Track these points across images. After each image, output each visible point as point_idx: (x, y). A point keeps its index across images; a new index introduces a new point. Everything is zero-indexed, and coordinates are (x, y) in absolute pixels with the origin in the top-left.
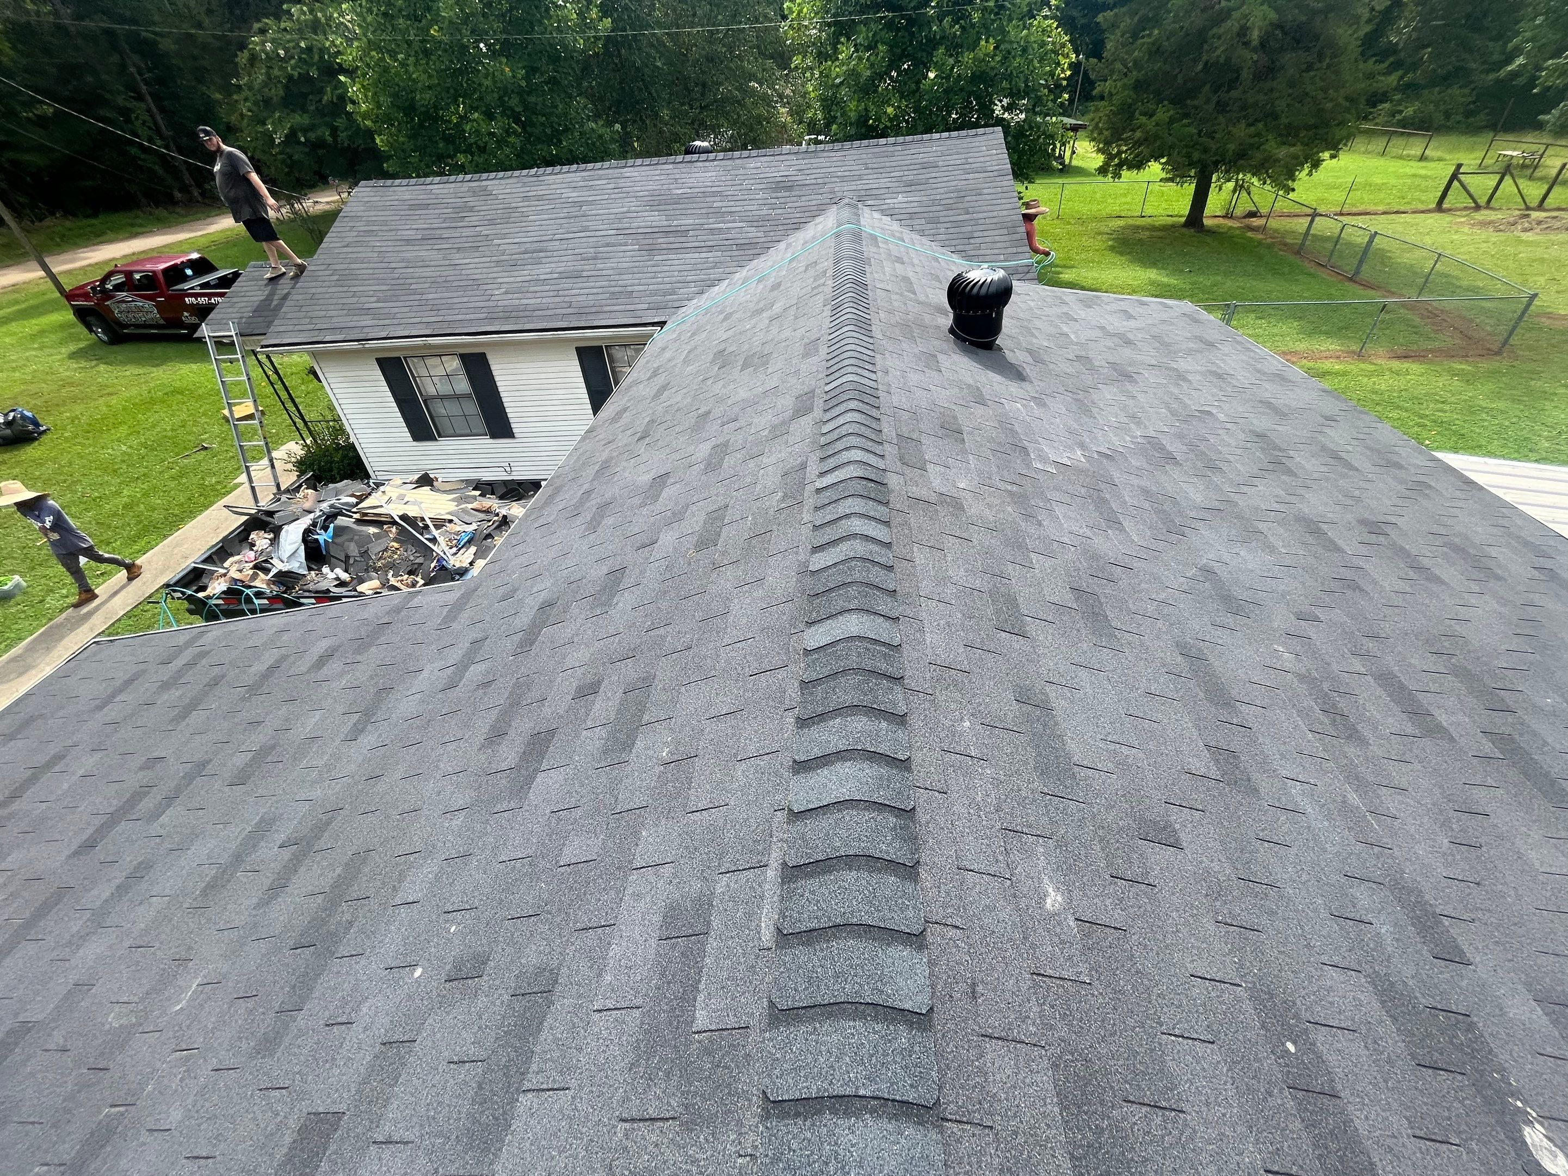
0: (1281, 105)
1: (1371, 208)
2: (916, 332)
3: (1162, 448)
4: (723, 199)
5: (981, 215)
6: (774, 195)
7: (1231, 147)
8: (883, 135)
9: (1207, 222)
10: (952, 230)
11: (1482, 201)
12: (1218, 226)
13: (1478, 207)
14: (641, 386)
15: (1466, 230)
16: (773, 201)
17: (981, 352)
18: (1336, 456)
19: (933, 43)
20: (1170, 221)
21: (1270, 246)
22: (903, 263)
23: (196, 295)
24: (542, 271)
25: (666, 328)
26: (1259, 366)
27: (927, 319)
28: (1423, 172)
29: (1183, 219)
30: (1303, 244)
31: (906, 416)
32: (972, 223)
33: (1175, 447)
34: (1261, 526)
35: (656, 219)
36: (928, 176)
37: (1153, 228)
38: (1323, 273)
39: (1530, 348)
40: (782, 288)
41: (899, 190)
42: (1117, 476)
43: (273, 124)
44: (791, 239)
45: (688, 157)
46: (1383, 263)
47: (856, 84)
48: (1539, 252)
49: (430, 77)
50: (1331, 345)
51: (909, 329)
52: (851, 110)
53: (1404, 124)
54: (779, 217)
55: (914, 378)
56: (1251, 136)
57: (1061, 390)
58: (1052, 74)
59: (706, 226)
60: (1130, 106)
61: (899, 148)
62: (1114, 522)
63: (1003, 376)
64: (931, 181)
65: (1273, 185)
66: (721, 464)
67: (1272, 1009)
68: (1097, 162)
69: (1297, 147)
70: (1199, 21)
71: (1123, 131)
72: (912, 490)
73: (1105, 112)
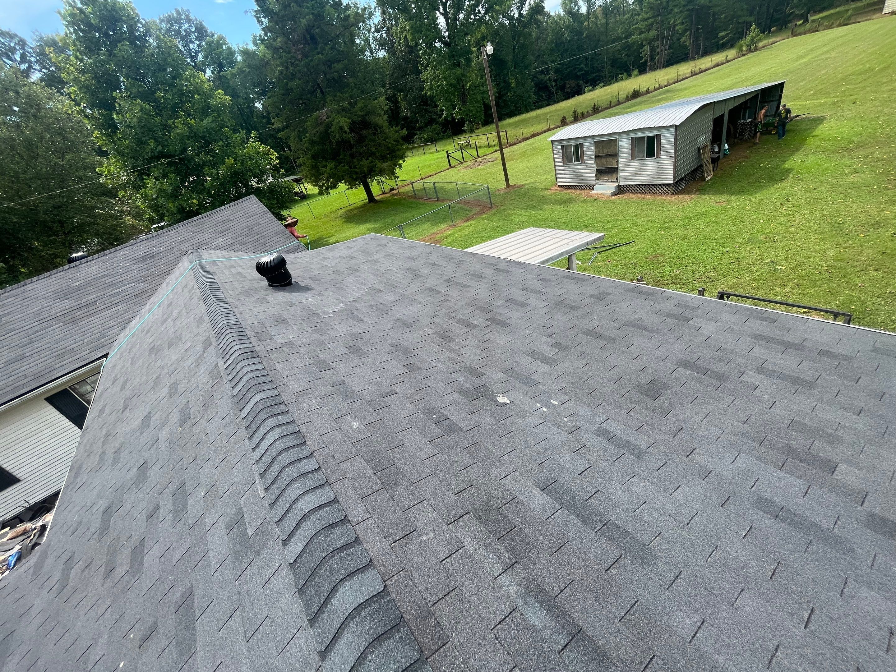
0: (373, 149)
1: (431, 174)
2: (252, 292)
3: (376, 289)
4: (110, 277)
5: (265, 233)
6: (144, 264)
7: (365, 169)
8: (197, 213)
9: (376, 198)
10: (255, 244)
11: (462, 160)
12: (382, 198)
13: (462, 163)
14: (110, 390)
15: (462, 171)
16: (145, 266)
17: (287, 287)
18: (434, 264)
19: (200, 166)
20: (362, 203)
21: (405, 199)
22: (235, 267)
25: (109, 357)
26: (403, 246)
27: (256, 285)
28: (440, 156)
29: (367, 200)
30: (415, 194)
31: (256, 325)
32: (263, 238)
33: (380, 287)
34: (415, 297)
35: (66, 304)
36: (229, 225)
37: (357, 208)
38: (428, 202)
39: (499, 202)
40: (173, 304)
41: (219, 235)
42: (358, 306)
44: (167, 280)
45: (72, 265)
46: (444, 191)
47: (166, 195)
48: (486, 171)
50: (443, 226)
51: (247, 293)
52: (171, 208)
53: (427, 141)
54: (153, 273)
55: (256, 310)
56: (370, 163)
57: (329, 286)
58: (270, 163)
59: (107, 295)
60: (315, 165)
61: (206, 218)
62: (361, 321)
63: (299, 292)
64: (232, 227)
65: (390, 177)
66: (177, 389)
67: (429, 412)
68: (316, 190)
69: (389, 162)
70: (322, 128)
71: (319, 176)
72: (268, 347)
73: (305, 170)
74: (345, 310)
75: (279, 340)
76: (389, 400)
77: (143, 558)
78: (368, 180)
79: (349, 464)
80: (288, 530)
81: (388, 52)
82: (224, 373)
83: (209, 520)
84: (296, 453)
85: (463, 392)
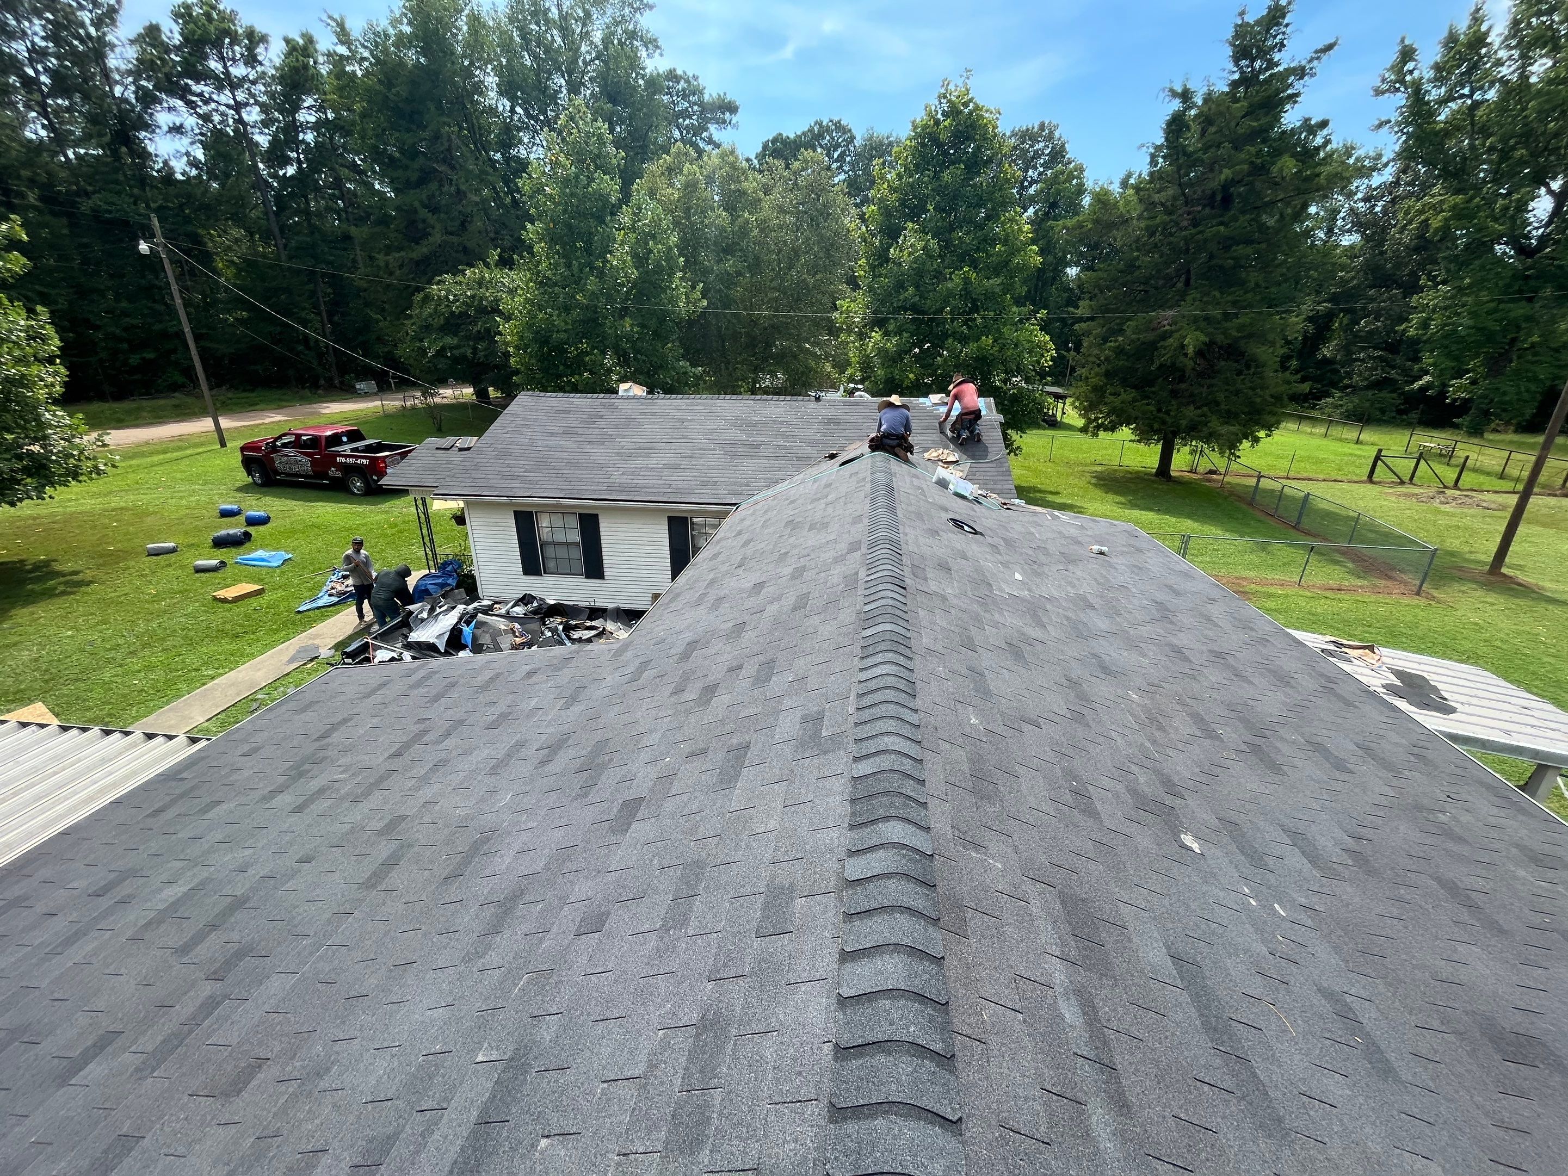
0: (1221, 396)
1: (1313, 475)
3: (1086, 600)
4: (788, 426)
6: (825, 428)
7: (1184, 423)
9: (1173, 474)
11: (1406, 478)
12: (1185, 478)
13: (1402, 483)
14: (729, 541)
15: (1392, 498)
16: (825, 432)
18: (1208, 619)
19: (946, 335)
20: (1143, 470)
21: (1226, 498)
23: (346, 456)
24: (653, 462)
25: (741, 508)
26: (1173, 567)
27: (934, 513)
28: (1359, 453)
29: (1155, 470)
30: (1253, 499)
31: (916, 556)
34: (1141, 644)
35: (738, 435)
37: (1130, 475)
38: (1272, 521)
43: (429, 342)
47: (886, 357)
48: (1455, 521)
49: (566, 323)
50: (1274, 576)
51: (920, 516)
53: (1347, 415)
56: (1200, 416)
58: (1038, 362)
59: (775, 443)
60: (1102, 387)
62: (1041, 625)
65: (1222, 453)
66: (802, 575)
67: (1070, 774)
68: (1080, 423)
69: (1237, 427)
70: (1150, 336)
71: (1099, 403)
72: (919, 587)
73: (1083, 388)
74: (1029, 602)
75: (933, 586)
76: (1027, 728)
77: (711, 699)
78: (1178, 441)
79: (948, 746)
80: (864, 752)
81: (1366, 239)
82: (861, 585)
83: (787, 702)
84: (902, 698)
85: (1133, 791)
